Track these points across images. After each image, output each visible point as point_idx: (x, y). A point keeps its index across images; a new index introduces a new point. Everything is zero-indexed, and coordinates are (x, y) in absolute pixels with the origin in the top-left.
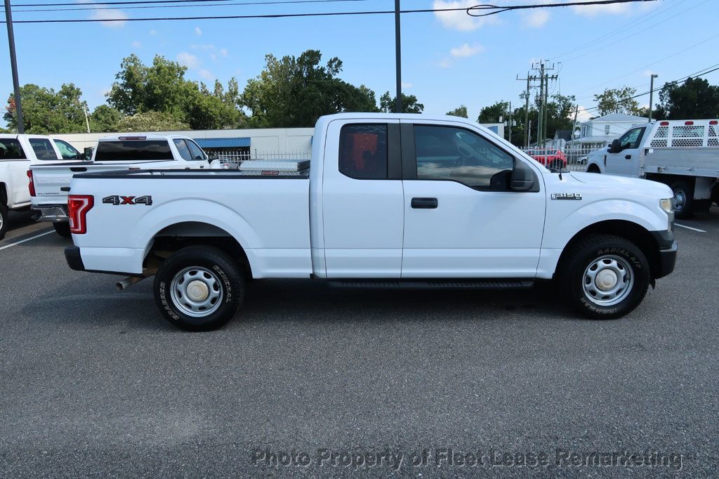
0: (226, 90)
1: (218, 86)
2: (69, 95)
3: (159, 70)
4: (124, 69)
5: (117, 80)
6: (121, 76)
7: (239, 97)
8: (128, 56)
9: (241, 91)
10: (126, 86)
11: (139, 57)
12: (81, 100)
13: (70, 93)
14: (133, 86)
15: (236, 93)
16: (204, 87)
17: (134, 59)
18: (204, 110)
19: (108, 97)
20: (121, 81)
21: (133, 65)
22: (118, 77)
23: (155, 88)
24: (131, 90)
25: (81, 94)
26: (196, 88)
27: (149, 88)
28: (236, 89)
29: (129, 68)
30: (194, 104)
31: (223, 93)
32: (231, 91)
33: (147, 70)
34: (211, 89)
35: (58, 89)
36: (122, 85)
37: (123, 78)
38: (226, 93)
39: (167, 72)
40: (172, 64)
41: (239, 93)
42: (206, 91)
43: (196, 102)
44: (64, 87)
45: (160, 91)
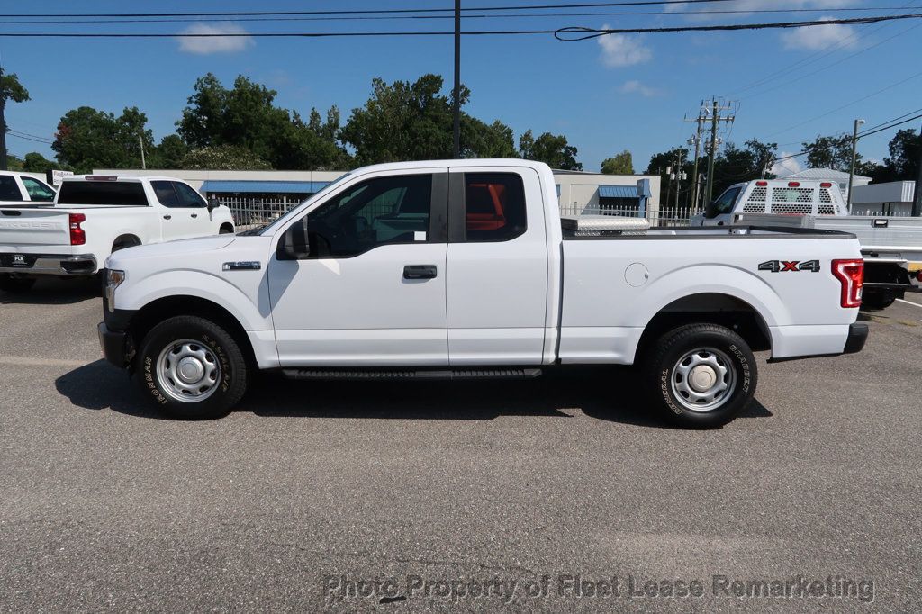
0: (324, 121)
1: (315, 116)
2: (131, 121)
3: (240, 94)
4: (198, 92)
5: (190, 105)
6: (194, 99)
7: (340, 130)
8: (203, 75)
9: (343, 123)
10: (200, 112)
11: (218, 77)
12: (146, 128)
13: (134, 119)
14: (208, 113)
15: (336, 126)
16: (296, 116)
17: (210, 80)
18: (293, 146)
19: (179, 126)
20: (194, 106)
21: (209, 86)
22: (190, 101)
23: (234, 116)
24: (206, 118)
25: (146, 120)
26: (287, 118)
27: (228, 116)
28: (337, 120)
29: (204, 91)
30: (282, 138)
31: (321, 125)
32: (330, 122)
33: (226, 93)
34: (306, 119)
35: (119, 114)
36: (195, 111)
37: (196, 102)
38: (324, 125)
39: (250, 98)
40: (257, 87)
41: (340, 126)
42: (299, 122)
43: (285, 135)
44: (126, 111)
45: (240, 120)
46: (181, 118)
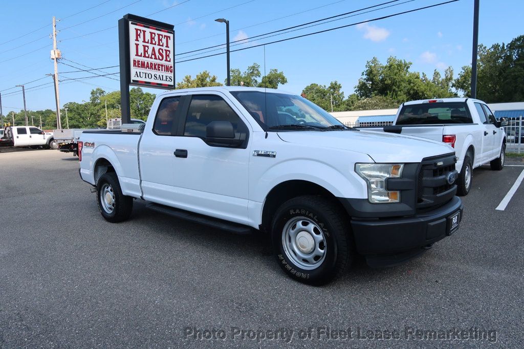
0: (443, 77)
1: (436, 74)
2: (334, 89)
3: (390, 67)
4: (368, 69)
5: (362, 77)
6: (365, 73)
7: (454, 82)
8: (370, 59)
9: (456, 77)
10: (368, 80)
11: (379, 59)
12: (341, 92)
13: (335, 87)
14: (372, 80)
15: (451, 79)
16: (424, 76)
17: (375, 61)
18: (421, 94)
19: (356, 89)
20: (365, 77)
21: (373, 65)
22: (363, 74)
23: (386, 80)
24: (371, 83)
25: (341, 87)
26: (417, 77)
27: (383, 81)
28: (451, 75)
29: (370, 67)
30: (414, 90)
31: (440, 79)
32: (447, 77)
33: (382, 67)
34: (430, 77)
35: (328, 85)
36: (365, 79)
37: (366, 74)
38: (443, 80)
39: (397, 67)
40: (401, 62)
41: (454, 79)
42: (426, 80)
43: (415, 88)
44: (331, 84)
45: (390, 82)
46: (357, 84)
